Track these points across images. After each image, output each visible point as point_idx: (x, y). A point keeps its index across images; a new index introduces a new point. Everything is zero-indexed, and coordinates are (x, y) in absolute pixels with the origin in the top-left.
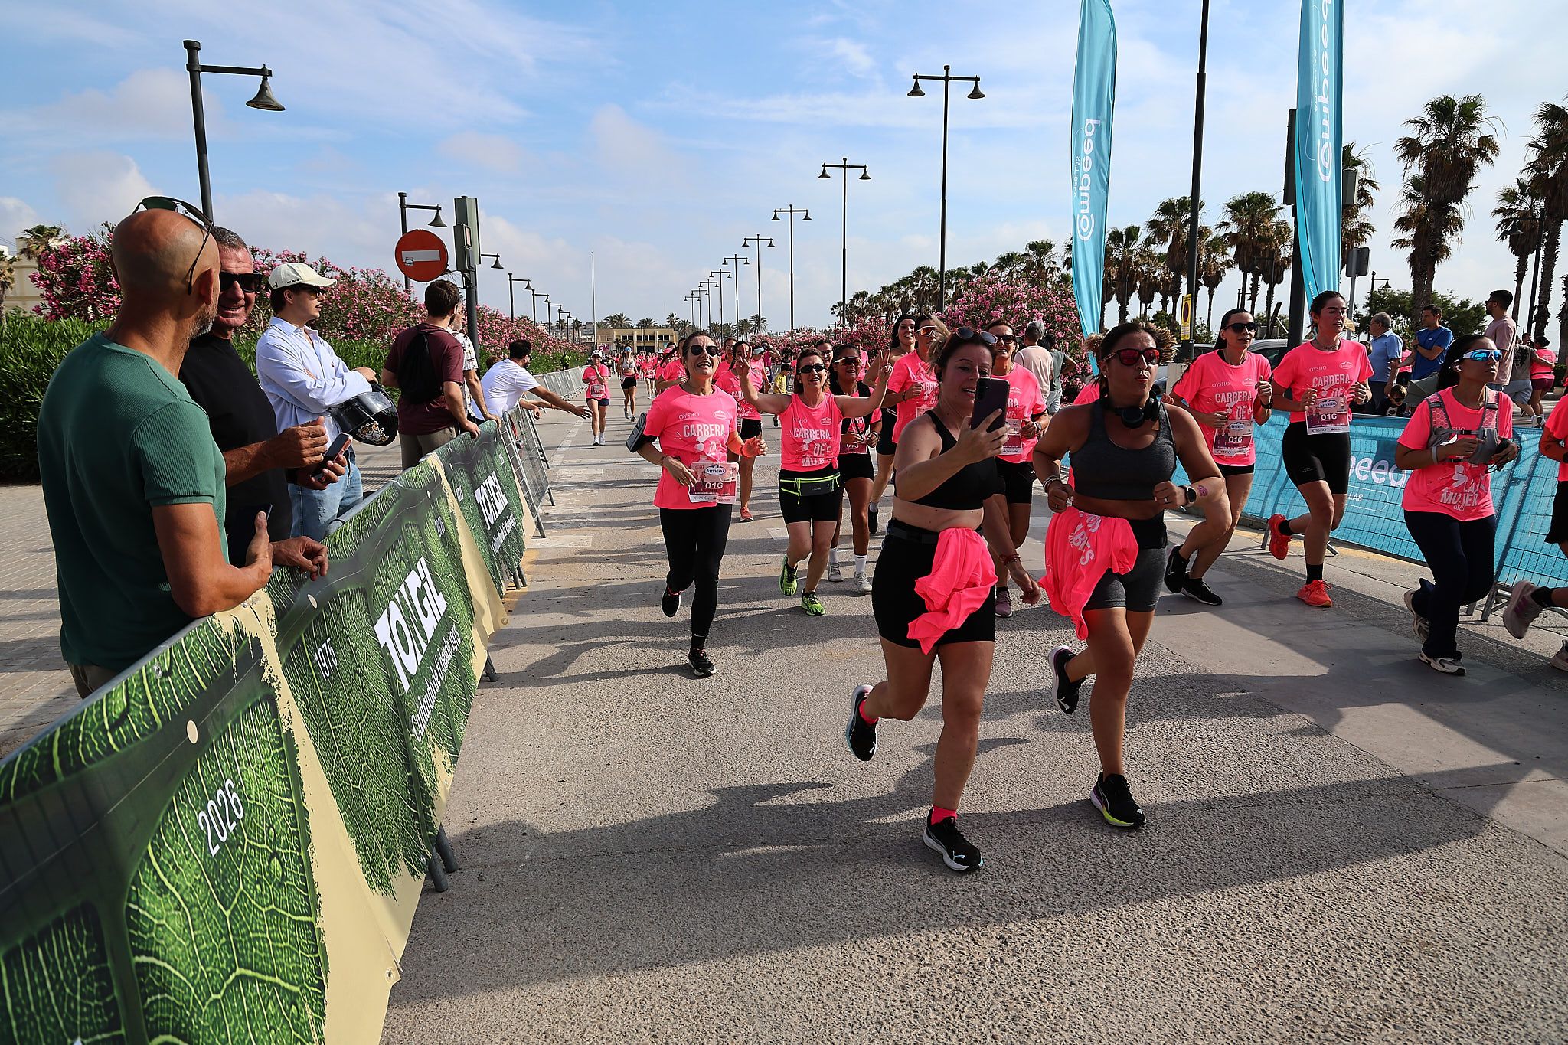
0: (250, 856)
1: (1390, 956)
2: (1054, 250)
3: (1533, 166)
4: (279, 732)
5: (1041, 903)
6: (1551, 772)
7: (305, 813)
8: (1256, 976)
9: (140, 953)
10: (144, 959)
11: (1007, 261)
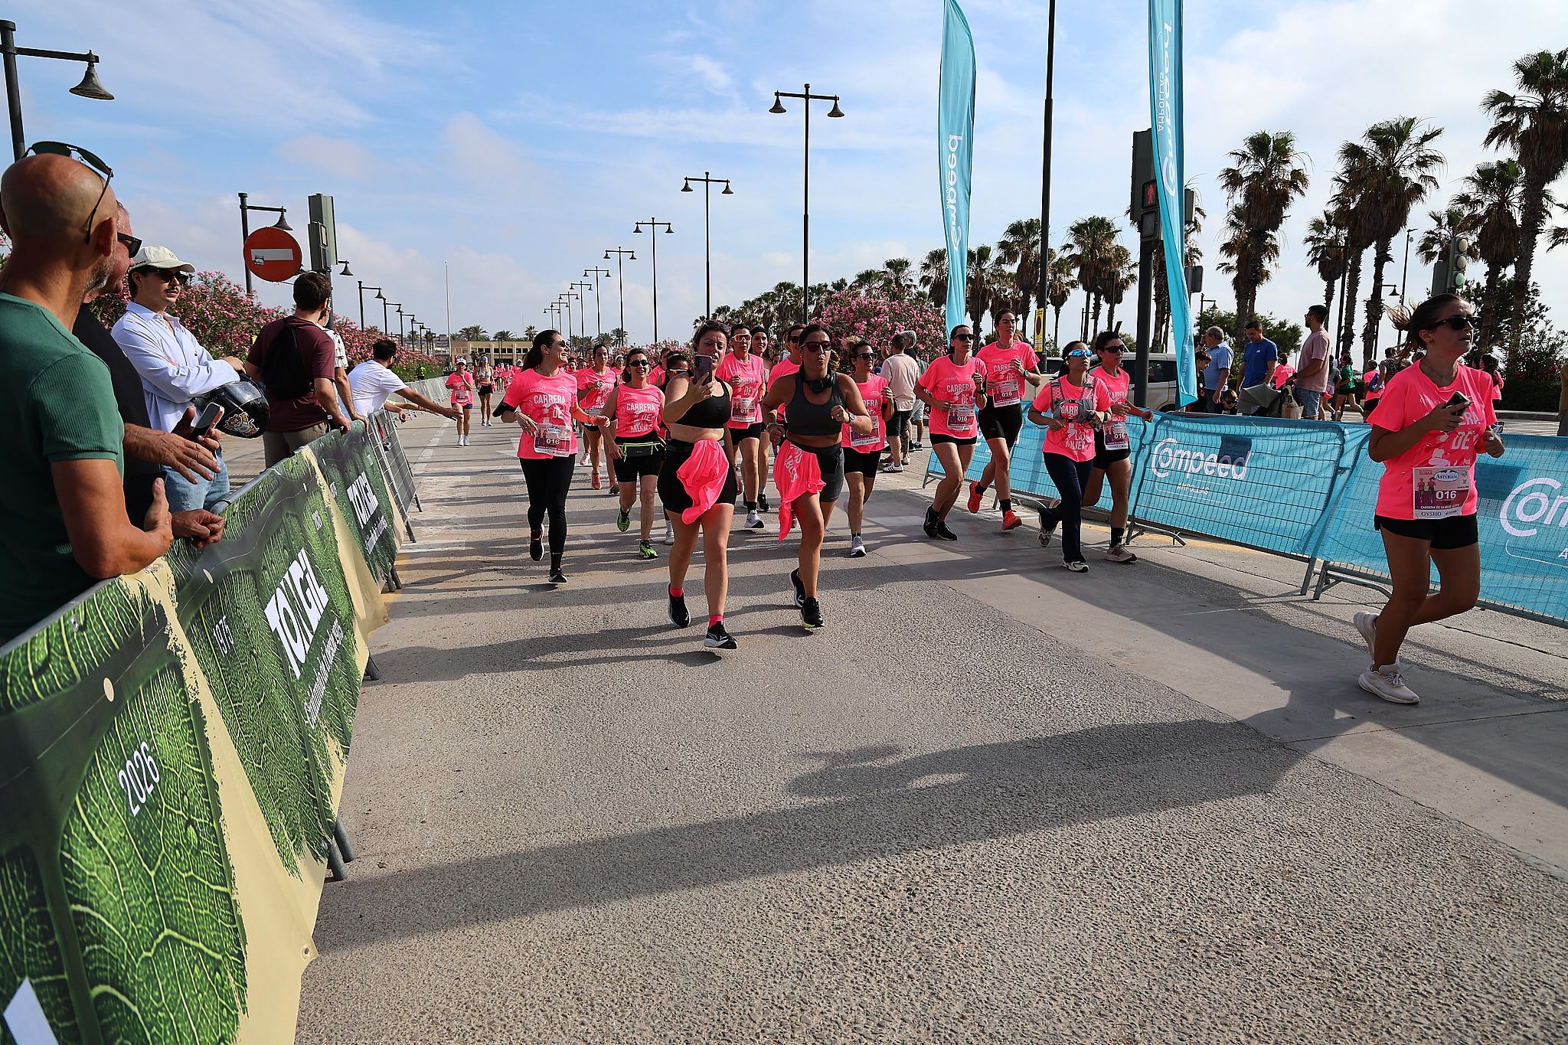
0: (169, 821)
1: (1258, 884)
2: (910, 268)
3: (1338, 199)
4: (186, 701)
5: (943, 858)
6: (1381, 724)
7: (215, 785)
8: (1143, 908)
9: (76, 902)
10: (79, 908)
11: (866, 278)
